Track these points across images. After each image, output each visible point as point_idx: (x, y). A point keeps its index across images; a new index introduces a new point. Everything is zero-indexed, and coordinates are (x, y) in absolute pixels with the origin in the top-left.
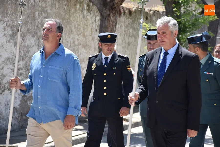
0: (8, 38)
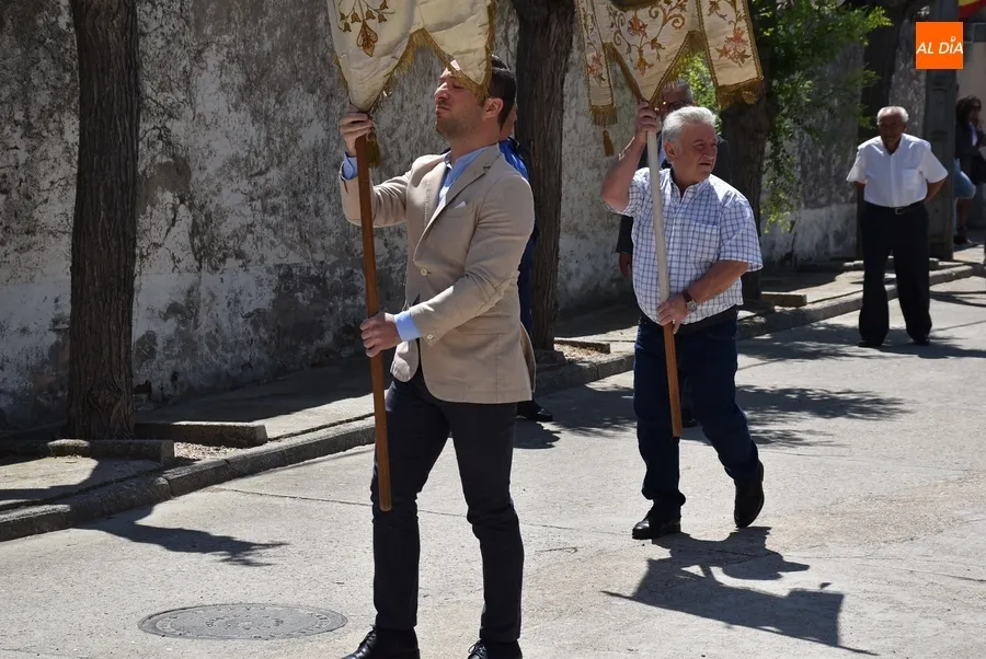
0: (234, 97)
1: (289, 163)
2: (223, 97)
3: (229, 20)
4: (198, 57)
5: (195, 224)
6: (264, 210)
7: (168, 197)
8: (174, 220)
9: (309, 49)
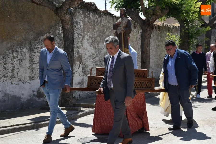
0: (90, 44)
1: (100, 56)
2: (88, 44)
3: (89, 31)
4: (84, 37)
5: (83, 67)
6: (95, 65)
7: (78, 63)
8: (79, 67)
9: (103, 35)
